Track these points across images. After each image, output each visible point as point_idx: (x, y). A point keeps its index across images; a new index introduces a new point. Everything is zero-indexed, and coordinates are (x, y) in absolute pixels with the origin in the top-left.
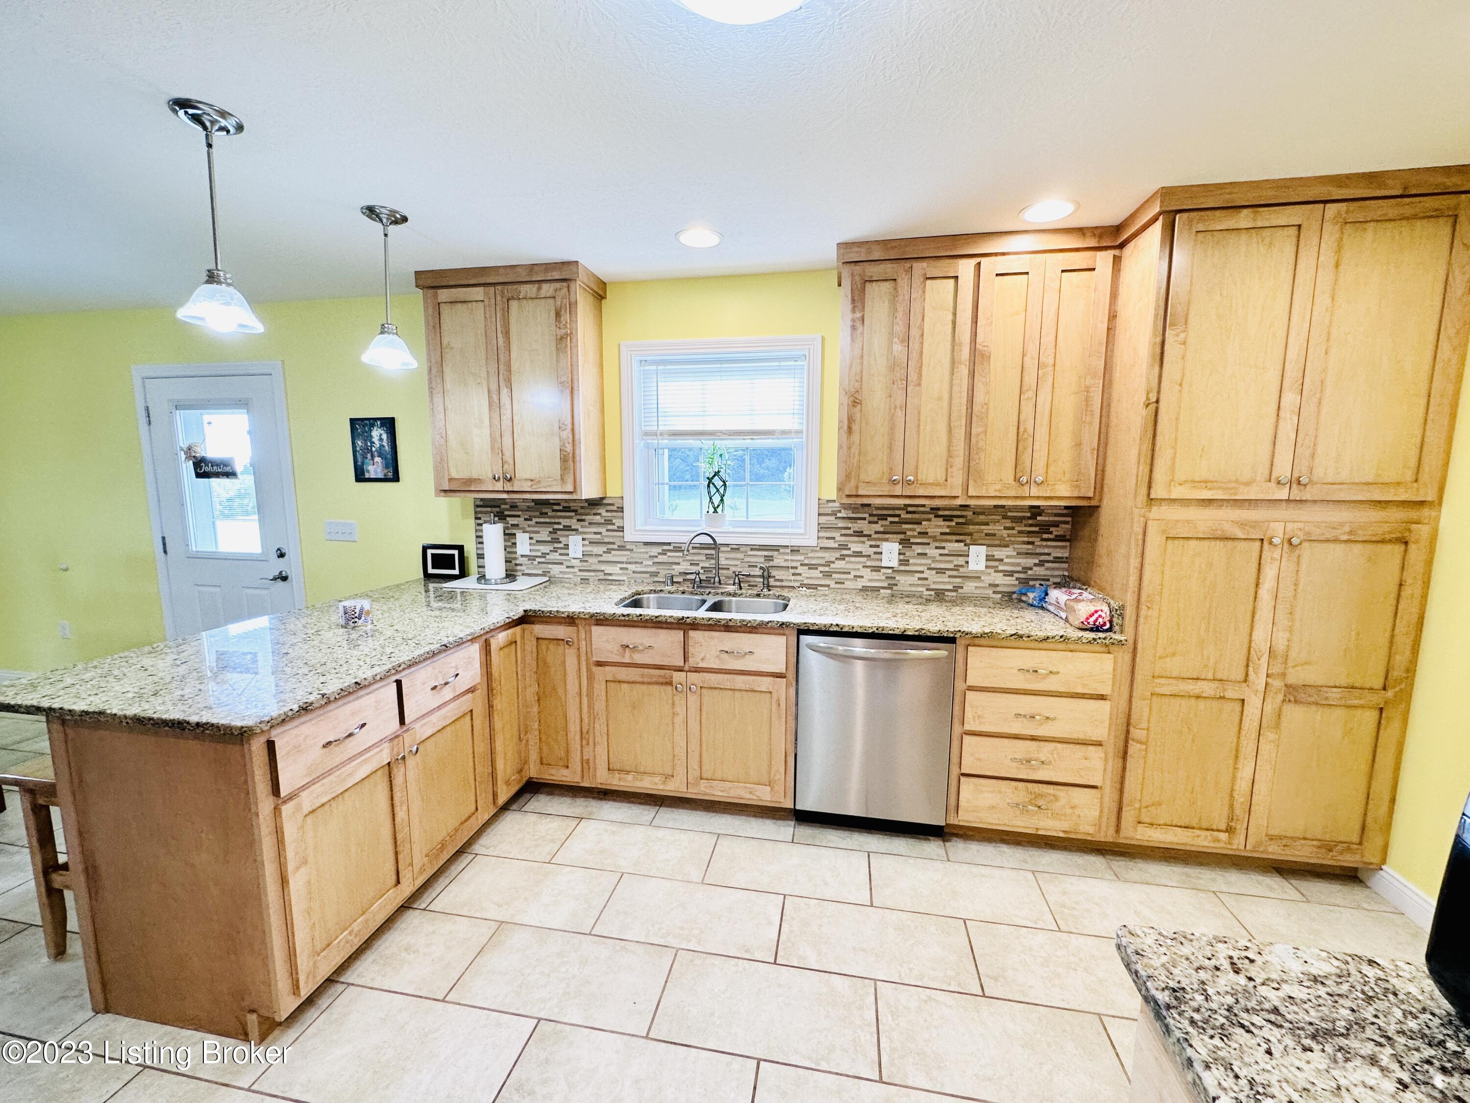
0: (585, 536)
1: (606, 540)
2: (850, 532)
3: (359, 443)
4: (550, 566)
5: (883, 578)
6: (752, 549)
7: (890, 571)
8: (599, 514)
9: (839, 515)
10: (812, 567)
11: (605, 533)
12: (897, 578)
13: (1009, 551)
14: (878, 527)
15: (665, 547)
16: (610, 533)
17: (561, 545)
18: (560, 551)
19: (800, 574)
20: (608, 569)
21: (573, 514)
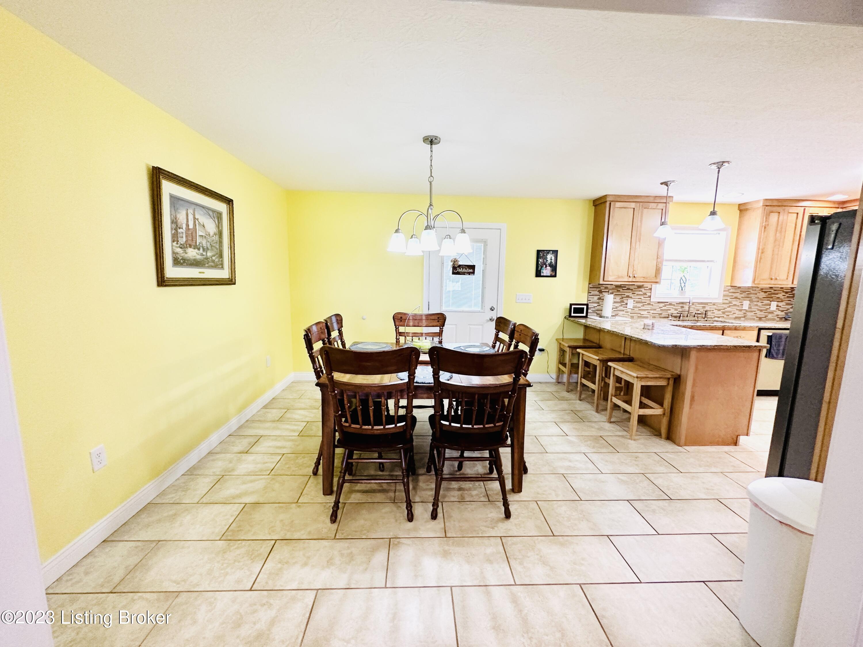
0: (634, 300)
1: (643, 301)
2: (733, 297)
3: (541, 260)
4: (618, 312)
5: (742, 314)
6: (698, 304)
7: (745, 311)
8: (642, 291)
9: (730, 291)
10: (719, 310)
11: (643, 298)
12: (747, 314)
13: (783, 303)
14: (742, 296)
15: (666, 304)
16: (645, 298)
17: (624, 303)
18: (623, 306)
19: (714, 313)
20: (642, 312)
21: (631, 291)
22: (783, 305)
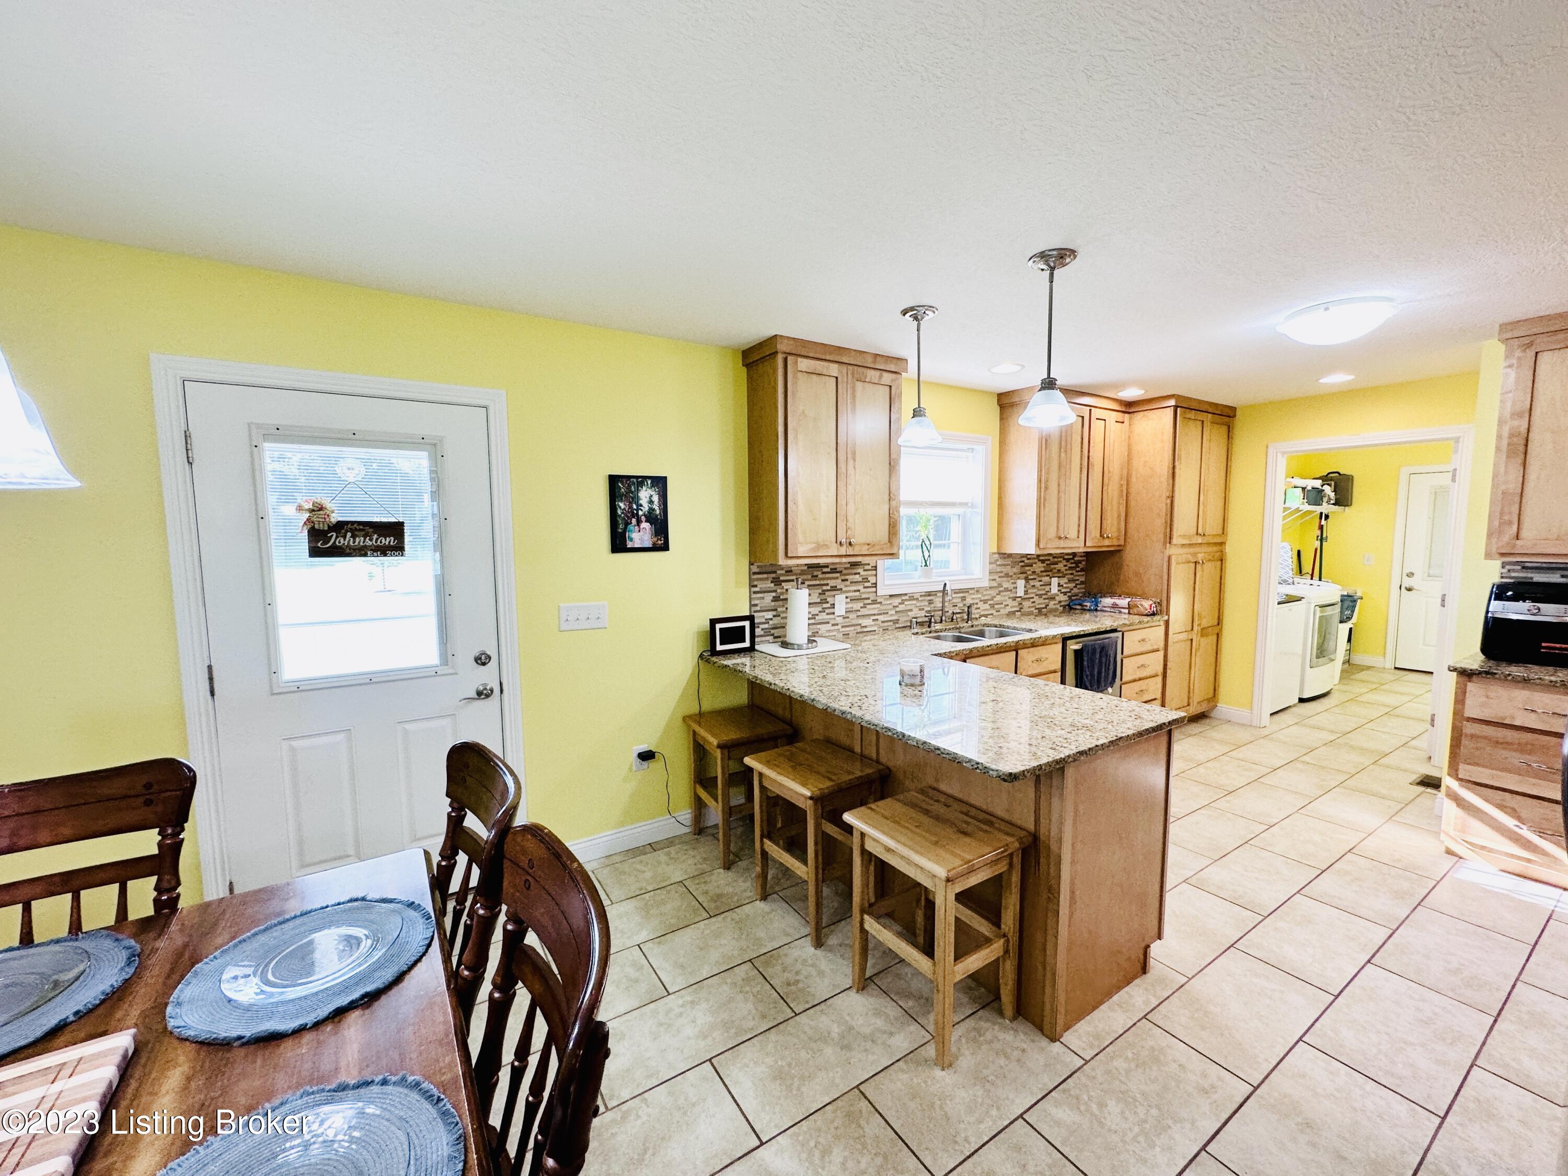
0: (848, 595)
1: (863, 596)
2: (1003, 574)
3: (622, 505)
4: (819, 626)
5: (1017, 604)
6: (954, 593)
7: (1020, 599)
8: (859, 573)
9: (998, 563)
10: (985, 602)
11: (862, 590)
12: (1023, 603)
13: (1065, 580)
14: (1015, 570)
16: (866, 590)
17: (828, 605)
18: (827, 611)
19: (979, 608)
20: (865, 622)
21: (838, 575)
22: (1066, 583)
